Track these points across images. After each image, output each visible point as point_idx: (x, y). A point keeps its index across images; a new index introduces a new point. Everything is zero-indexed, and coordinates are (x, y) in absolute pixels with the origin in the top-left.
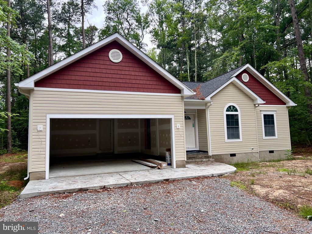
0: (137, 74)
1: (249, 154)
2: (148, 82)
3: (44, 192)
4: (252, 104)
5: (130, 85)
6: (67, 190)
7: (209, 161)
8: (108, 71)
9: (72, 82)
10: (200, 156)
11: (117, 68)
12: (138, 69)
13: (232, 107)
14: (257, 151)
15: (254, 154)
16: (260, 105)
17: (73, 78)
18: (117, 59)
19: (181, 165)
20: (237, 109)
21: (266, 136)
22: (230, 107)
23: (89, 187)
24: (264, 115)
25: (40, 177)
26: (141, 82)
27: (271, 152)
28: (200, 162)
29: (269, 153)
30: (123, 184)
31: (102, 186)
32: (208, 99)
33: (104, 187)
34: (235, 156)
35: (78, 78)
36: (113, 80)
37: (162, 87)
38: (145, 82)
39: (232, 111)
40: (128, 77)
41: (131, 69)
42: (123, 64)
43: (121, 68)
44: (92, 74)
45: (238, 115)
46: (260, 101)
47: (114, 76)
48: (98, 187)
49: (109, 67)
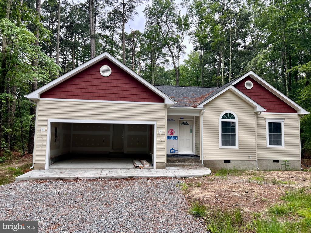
0: (124, 85)
1: (246, 162)
2: (134, 93)
3: (32, 178)
4: (253, 112)
5: (117, 96)
6: (49, 178)
7: (197, 165)
8: (99, 84)
9: (68, 94)
10: (190, 160)
11: (107, 81)
12: (125, 82)
13: (228, 115)
14: (255, 159)
15: (251, 162)
16: (262, 113)
17: (70, 90)
18: (107, 74)
19: (161, 167)
20: (234, 117)
21: (270, 144)
22: (226, 114)
23: (66, 178)
24: (269, 123)
25: (41, 167)
26: (127, 93)
27: (277, 161)
28: (189, 166)
29: (274, 162)
30: (93, 177)
31: (75, 177)
32: (201, 106)
33: (77, 178)
34: (230, 163)
35: (73, 90)
36: (103, 92)
37: (147, 97)
38: (130, 93)
39: (228, 118)
40: (115, 88)
41: (119, 82)
42: (112, 78)
43: (110, 81)
44: (85, 87)
45: (235, 122)
46: (259, 109)
47: (104, 88)
48: (72, 178)
49: (100, 81)
